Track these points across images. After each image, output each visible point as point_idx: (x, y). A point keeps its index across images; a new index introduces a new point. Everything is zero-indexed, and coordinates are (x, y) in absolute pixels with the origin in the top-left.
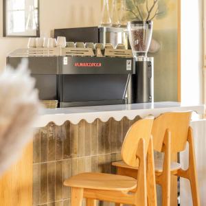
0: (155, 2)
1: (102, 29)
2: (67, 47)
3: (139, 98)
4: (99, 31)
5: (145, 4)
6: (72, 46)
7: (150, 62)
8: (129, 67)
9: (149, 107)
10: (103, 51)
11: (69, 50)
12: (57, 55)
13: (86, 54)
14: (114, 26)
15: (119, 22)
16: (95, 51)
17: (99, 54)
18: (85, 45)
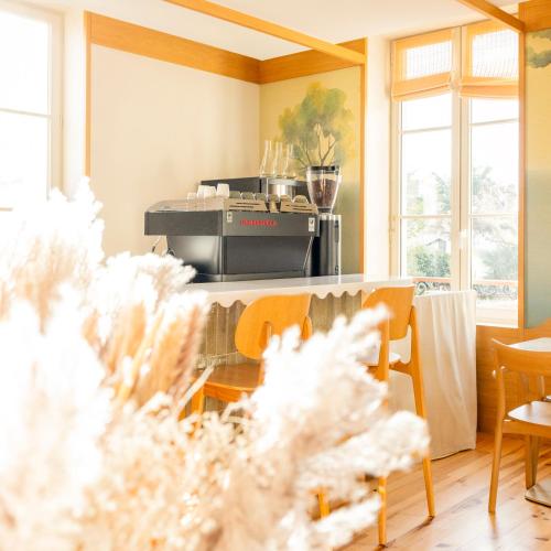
0: (330, 148)
1: (265, 179)
2: (231, 197)
3: (322, 270)
4: (261, 182)
5: (317, 151)
6: (238, 197)
7: (337, 222)
8: (312, 228)
9: (336, 282)
10: (278, 205)
11: (234, 202)
12: (218, 209)
13: (256, 208)
14: (279, 177)
15: (284, 173)
16: (268, 205)
17: (273, 207)
18: (254, 195)
